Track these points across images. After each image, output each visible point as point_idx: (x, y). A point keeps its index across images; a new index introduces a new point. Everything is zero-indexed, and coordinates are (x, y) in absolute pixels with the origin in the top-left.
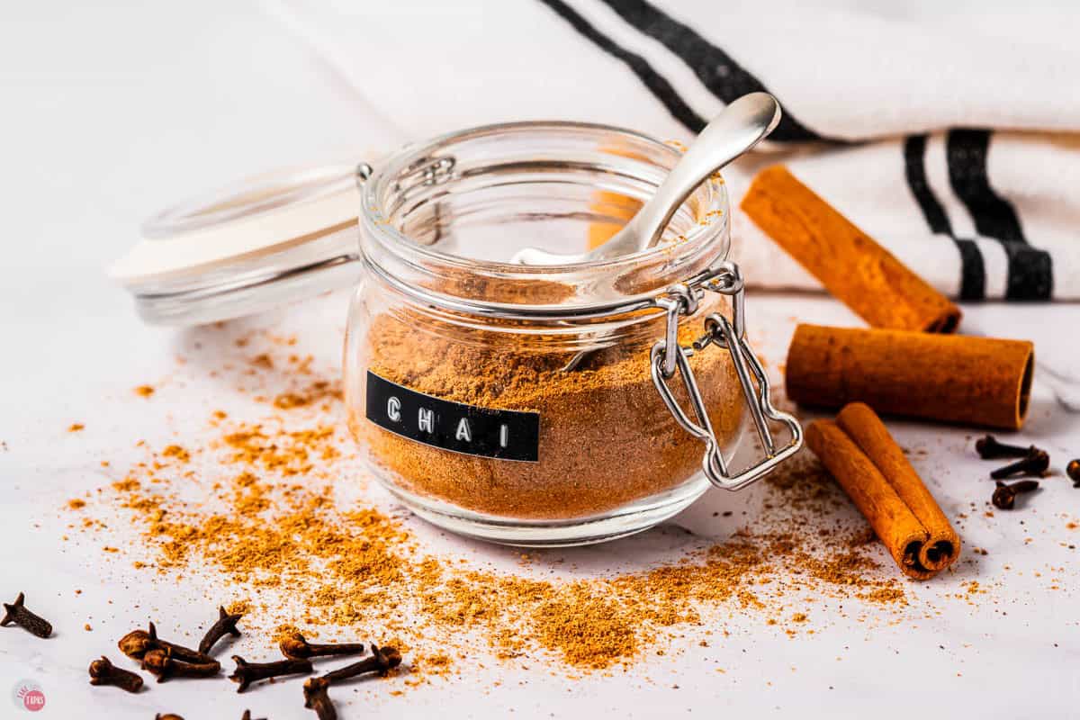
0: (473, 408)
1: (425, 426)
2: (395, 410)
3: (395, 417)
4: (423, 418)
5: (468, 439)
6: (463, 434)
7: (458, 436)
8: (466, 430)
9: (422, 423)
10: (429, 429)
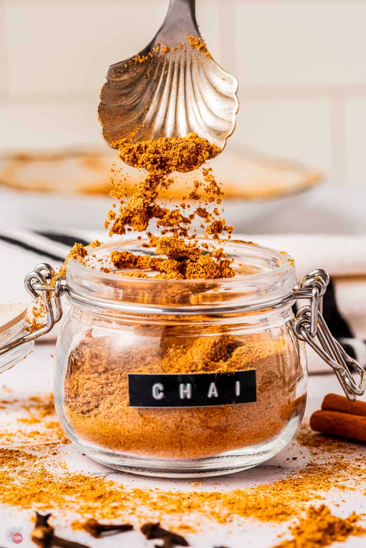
1: (185, 395)
2: (160, 391)
3: (160, 396)
4: (184, 390)
5: (216, 395)
6: (214, 393)
7: (210, 395)
8: (215, 390)
9: (184, 393)
10: (189, 396)
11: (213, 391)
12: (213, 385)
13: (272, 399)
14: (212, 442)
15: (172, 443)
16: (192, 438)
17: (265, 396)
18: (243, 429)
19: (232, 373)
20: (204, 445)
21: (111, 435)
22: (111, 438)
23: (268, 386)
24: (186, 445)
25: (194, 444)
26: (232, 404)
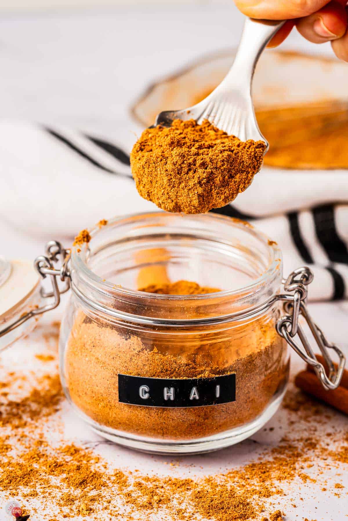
0: (200, 380)
1: (169, 397)
2: (146, 392)
3: (146, 396)
4: (168, 393)
5: (197, 398)
6: (195, 396)
7: (191, 398)
8: (196, 393)
9: (167, 396)
10: (172, 398)
11: (195, 394)
12: (194, 390)
13: (251, 393)
14: (191, 431)
15: (155, 429)
16: (174, 427)
17: (245, 392)
18: (222, 421)
19: (213, 378)
20: (184, 433)
21: (100, 414)
22: (101, 417)
23: (247, 383)
24: (167, 432)
25: (174, 431)
26: (212, 404)
